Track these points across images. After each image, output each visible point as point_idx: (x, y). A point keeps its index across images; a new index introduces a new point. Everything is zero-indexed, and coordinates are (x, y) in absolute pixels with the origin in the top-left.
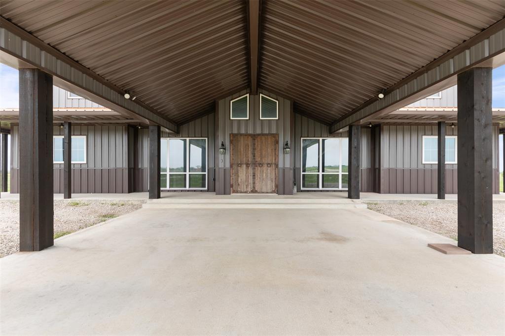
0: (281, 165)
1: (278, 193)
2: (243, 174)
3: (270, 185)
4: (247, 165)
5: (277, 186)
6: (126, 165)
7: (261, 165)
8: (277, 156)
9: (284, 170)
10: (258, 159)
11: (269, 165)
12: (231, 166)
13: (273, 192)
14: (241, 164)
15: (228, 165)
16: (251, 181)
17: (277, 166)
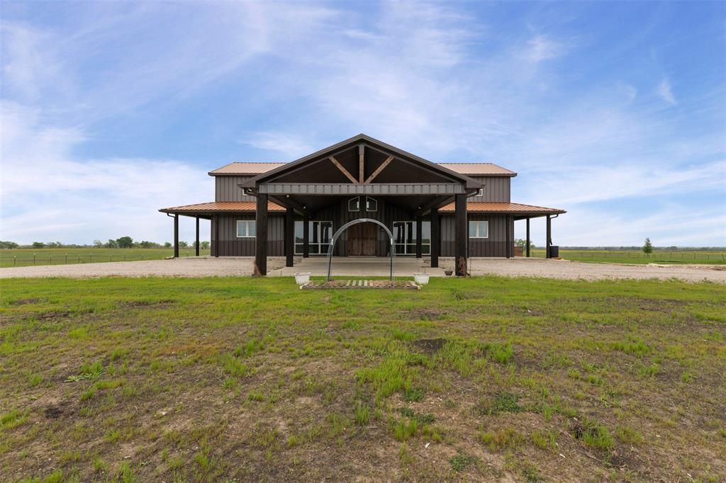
0: (379, 239)
1: (377, 256)
2: (356, 244)
3: (372, 251)
4: (359, 239)
5: (376, 252)
6: (282, 239)
7: (367, 239)
8: (376, 233)
9: (380, 241)
10: (365, 235)
11: (371, 239)
12: (349, 239)
13: (374, 255)
14: (355, 239)
15: (347, 239)
16: (360, 248)
17: (376, 239)
